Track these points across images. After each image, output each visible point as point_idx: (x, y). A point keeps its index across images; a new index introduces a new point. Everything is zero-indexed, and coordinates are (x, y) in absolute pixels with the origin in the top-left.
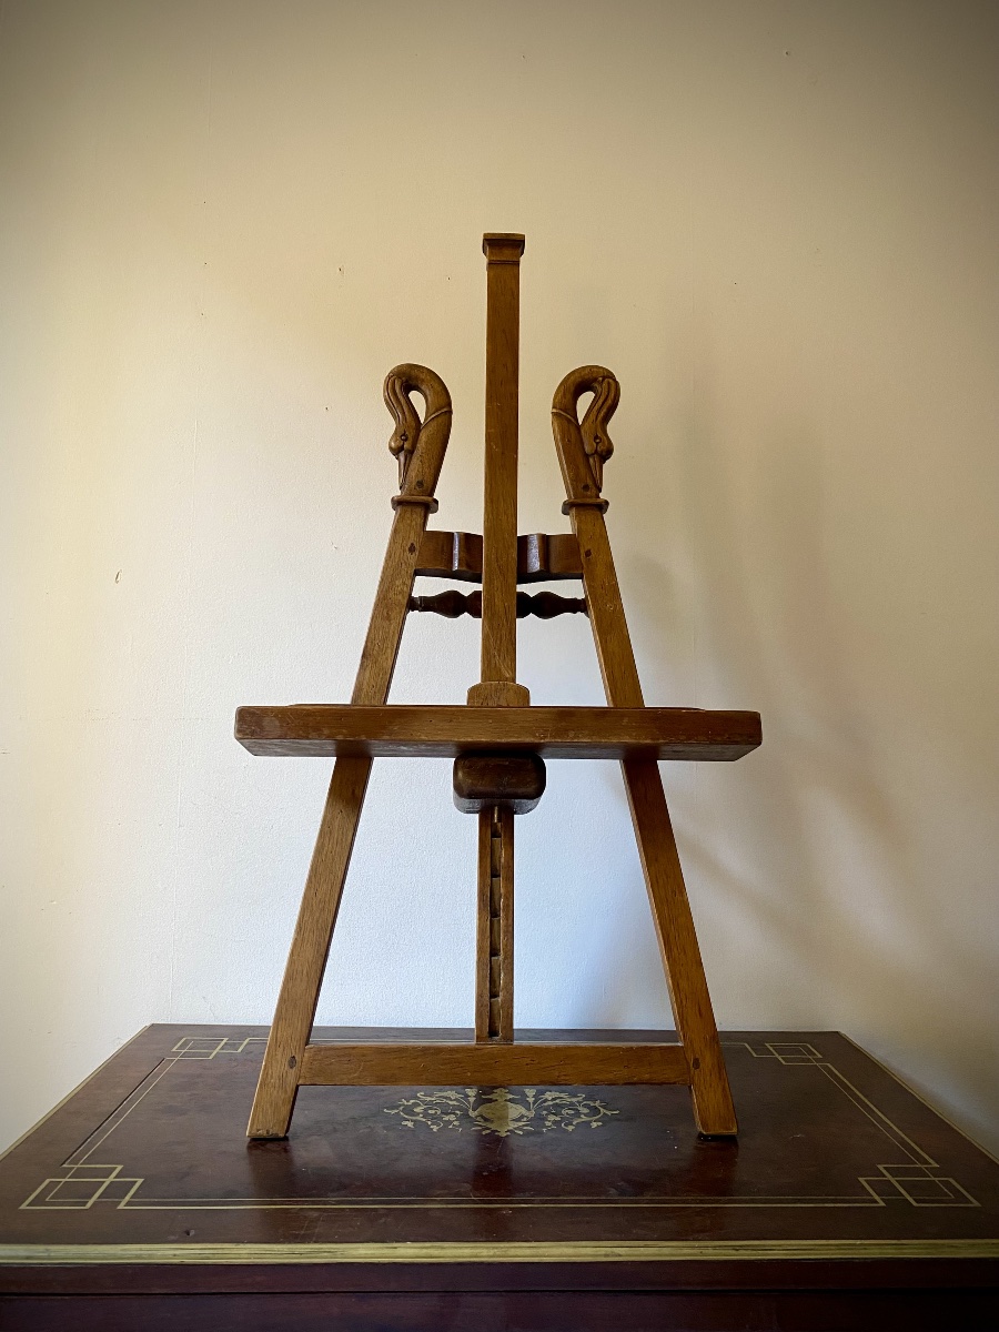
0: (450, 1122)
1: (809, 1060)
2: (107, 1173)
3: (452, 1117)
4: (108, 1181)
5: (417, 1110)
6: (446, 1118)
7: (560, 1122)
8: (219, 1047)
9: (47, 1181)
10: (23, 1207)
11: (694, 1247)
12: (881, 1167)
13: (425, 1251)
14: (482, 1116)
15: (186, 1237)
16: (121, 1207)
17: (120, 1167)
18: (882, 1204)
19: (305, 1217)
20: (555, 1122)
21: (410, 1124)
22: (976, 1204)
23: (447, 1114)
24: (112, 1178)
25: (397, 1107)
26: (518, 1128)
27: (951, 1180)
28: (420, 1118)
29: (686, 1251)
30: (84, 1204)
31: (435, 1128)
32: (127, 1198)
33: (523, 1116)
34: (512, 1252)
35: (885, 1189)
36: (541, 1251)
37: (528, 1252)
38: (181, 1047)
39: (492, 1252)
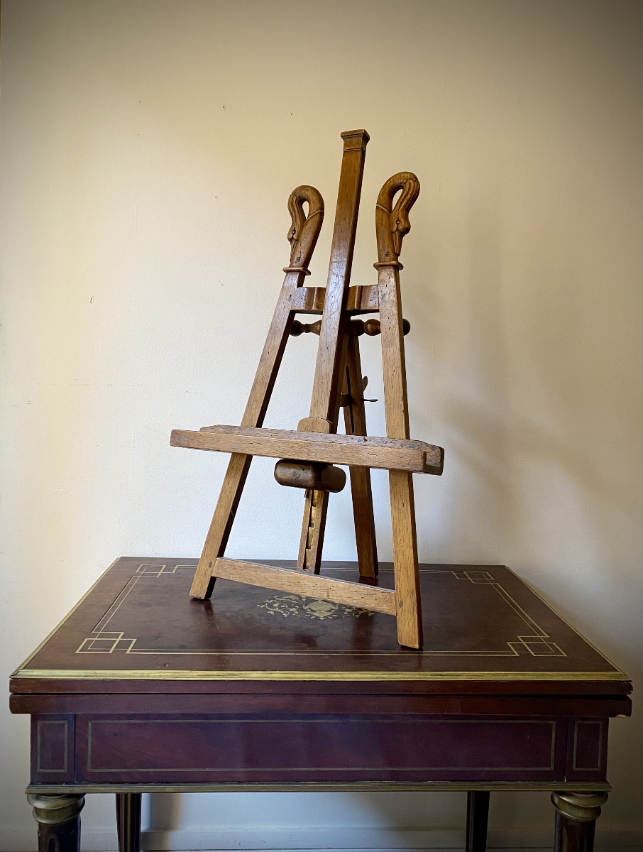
0: (293, 612)
1: (486, 581)
2: (117, 636)
3: (294, 609)
4: (118, 640)
5: (275, 605)
6: (291, 610)
7: (352, 613)
8: (162, 570)
9: (86, 640)
10: (77, 652)
11: (420, 675)
12: (519, 637)
13: (286, 675)
14: (310, 609)
15: (164, 667)
16: (128, 652)
17: (122, 633)
18: (517, 655)
19: (224, 659)
20: (349, 613)
21: (272, 613)
22: (566, 655)
23: (291, 608)
24: (119, 638)
25: (264, 604)
26: (330, 616)
27: (554, 644)
28: (277, 609)
29: (417, 676)
30: (109, 651)
31: (286, 615)
32: (130, 648)
33: (332, 609)
34: (330, 676)
35: (520, 648)
36: (344, 676)
37: (338, 676)
38: (140, 570)
39: (320, 676)
